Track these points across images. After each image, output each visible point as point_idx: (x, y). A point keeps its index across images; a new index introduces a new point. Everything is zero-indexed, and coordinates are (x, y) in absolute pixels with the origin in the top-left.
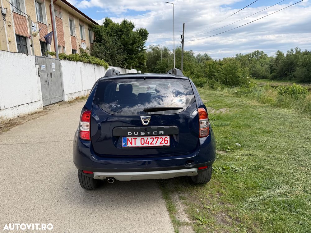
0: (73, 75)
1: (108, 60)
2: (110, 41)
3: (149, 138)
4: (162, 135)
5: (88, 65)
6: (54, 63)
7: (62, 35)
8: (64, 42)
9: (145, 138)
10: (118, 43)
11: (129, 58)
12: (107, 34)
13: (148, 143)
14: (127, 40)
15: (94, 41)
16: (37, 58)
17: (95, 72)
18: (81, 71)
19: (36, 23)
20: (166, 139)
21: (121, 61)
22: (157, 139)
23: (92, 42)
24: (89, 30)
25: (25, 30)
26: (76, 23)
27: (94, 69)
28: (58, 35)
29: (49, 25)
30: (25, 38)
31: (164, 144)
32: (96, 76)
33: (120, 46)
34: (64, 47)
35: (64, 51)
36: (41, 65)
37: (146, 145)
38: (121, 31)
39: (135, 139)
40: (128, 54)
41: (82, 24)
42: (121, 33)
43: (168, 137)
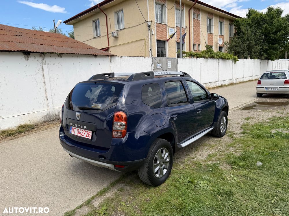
0: (190, 71)
1: (245, 53)
2: (248, 32)
3: (82, 130)
4: (85, 129)
5: (209, 60)
6: (170, 62)
7: (199, 34)
8: (200, 40)
9: (80, 129)
10: (257, 34)
11: (271, 49)
12: (247, 26)
13: (80, 134)
14: (269, 28)
15: (235, 34)
16: (153, 59)
17: (218, 66)
18: (200, 66)
19: (175, 27)
20: (90, 133)
21: (259, 52)
22: (85, 132)
23: (232, 36)
24: (230, 25)
25: (165, 36)
26: (215, 21)
27: (218, 63)
28: (194, 35)
29: (187, 27)
30: (164, 42)
31: (88, 138)
32: (219, 70)
33: (260, 36)
34: (199, 45)
35: (199, 48)
36: (157, 64)
37: (79, 135)
38: (264, 20)
39: (75, 129)
40: (269, 44)
41: (221, 20)
42: (264, 22)
43: (91, 132)
